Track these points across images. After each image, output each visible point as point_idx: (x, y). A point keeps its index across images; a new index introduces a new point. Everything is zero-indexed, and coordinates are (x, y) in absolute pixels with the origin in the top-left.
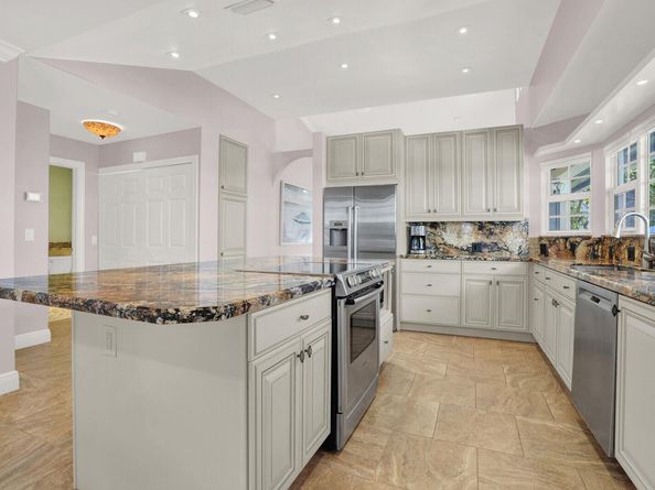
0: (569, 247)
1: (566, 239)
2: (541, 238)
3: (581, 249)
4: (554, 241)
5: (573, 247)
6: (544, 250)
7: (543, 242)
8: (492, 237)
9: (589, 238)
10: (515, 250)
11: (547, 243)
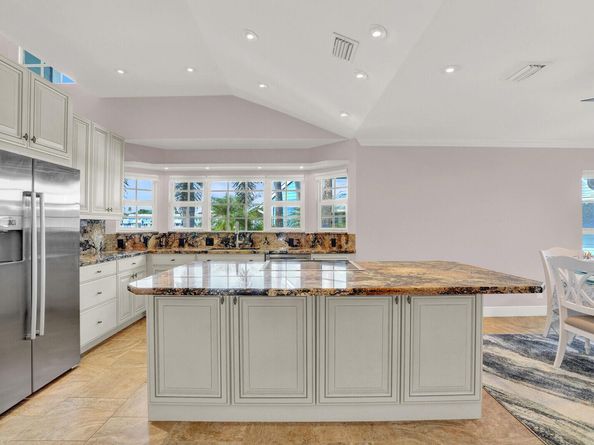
0: (142, 240)
1: (141, 235)
2: (118, 235)
3: (152, 242)
4: (129, 237)
5: (146, 240)
6: (121, 245)
7: (120, 238)
8: (85, 235)
9: (157, 234)
10: (98, 246)
11: (124, 238)
